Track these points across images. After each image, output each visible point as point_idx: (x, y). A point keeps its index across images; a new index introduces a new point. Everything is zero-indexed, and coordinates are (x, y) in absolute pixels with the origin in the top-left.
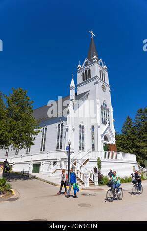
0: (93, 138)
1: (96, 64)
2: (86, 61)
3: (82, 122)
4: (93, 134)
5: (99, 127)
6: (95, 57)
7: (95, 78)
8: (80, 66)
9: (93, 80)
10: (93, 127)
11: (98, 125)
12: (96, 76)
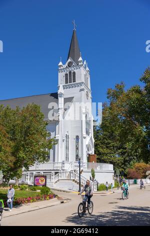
0: (77, 149)
1: (82, 68)
2: (69, 60)
3: (68, 132)
4: (78, 145)
5: (85, 138)
6: (80, 59)
7: (81, 84)
8: (61, 64)
9: (78, 86)
10: (77, 137)
11: (84, 136)
12: (83, 83)
